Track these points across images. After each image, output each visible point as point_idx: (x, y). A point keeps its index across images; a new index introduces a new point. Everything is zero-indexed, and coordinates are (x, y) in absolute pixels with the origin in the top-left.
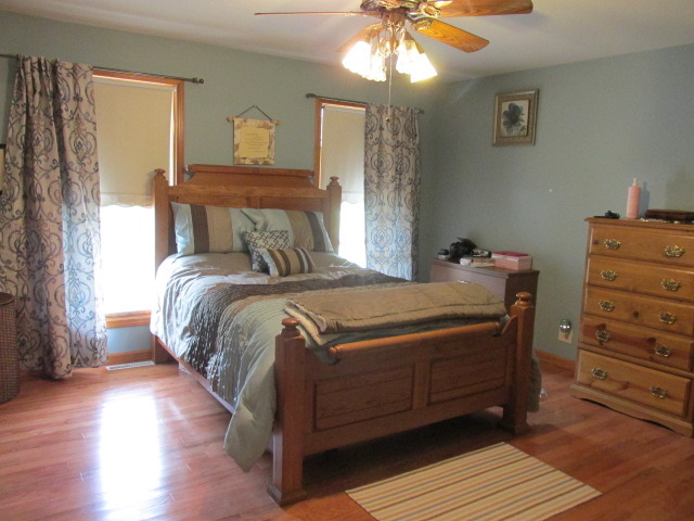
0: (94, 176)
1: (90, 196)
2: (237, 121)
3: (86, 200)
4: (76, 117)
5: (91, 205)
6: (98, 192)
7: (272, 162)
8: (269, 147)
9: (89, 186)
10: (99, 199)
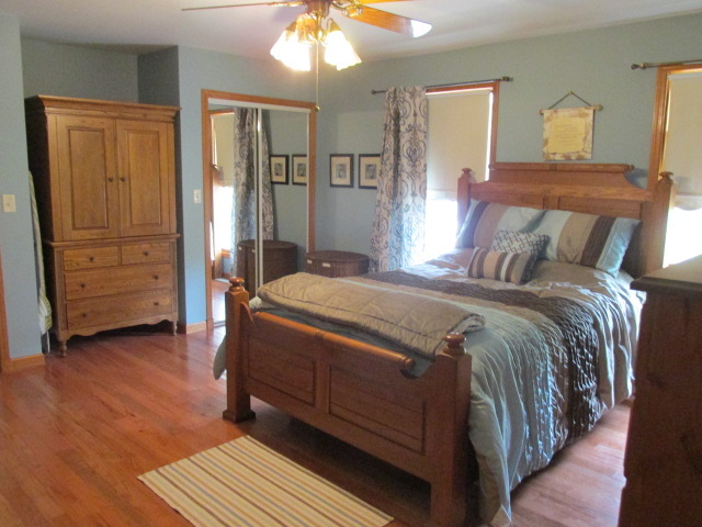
0: (423, 175)
1: (418, 192)
2: (547, 113)
3: (414, 195)
4: (413, 129)
5: (418, 199)
6: (426, 188)
7: (588, 156)
8: (585, 139)
9: (418, 183)
10: (425, 195)
